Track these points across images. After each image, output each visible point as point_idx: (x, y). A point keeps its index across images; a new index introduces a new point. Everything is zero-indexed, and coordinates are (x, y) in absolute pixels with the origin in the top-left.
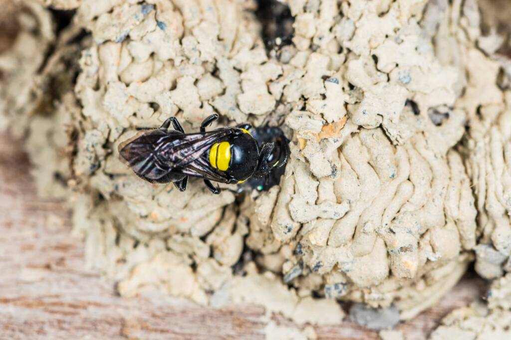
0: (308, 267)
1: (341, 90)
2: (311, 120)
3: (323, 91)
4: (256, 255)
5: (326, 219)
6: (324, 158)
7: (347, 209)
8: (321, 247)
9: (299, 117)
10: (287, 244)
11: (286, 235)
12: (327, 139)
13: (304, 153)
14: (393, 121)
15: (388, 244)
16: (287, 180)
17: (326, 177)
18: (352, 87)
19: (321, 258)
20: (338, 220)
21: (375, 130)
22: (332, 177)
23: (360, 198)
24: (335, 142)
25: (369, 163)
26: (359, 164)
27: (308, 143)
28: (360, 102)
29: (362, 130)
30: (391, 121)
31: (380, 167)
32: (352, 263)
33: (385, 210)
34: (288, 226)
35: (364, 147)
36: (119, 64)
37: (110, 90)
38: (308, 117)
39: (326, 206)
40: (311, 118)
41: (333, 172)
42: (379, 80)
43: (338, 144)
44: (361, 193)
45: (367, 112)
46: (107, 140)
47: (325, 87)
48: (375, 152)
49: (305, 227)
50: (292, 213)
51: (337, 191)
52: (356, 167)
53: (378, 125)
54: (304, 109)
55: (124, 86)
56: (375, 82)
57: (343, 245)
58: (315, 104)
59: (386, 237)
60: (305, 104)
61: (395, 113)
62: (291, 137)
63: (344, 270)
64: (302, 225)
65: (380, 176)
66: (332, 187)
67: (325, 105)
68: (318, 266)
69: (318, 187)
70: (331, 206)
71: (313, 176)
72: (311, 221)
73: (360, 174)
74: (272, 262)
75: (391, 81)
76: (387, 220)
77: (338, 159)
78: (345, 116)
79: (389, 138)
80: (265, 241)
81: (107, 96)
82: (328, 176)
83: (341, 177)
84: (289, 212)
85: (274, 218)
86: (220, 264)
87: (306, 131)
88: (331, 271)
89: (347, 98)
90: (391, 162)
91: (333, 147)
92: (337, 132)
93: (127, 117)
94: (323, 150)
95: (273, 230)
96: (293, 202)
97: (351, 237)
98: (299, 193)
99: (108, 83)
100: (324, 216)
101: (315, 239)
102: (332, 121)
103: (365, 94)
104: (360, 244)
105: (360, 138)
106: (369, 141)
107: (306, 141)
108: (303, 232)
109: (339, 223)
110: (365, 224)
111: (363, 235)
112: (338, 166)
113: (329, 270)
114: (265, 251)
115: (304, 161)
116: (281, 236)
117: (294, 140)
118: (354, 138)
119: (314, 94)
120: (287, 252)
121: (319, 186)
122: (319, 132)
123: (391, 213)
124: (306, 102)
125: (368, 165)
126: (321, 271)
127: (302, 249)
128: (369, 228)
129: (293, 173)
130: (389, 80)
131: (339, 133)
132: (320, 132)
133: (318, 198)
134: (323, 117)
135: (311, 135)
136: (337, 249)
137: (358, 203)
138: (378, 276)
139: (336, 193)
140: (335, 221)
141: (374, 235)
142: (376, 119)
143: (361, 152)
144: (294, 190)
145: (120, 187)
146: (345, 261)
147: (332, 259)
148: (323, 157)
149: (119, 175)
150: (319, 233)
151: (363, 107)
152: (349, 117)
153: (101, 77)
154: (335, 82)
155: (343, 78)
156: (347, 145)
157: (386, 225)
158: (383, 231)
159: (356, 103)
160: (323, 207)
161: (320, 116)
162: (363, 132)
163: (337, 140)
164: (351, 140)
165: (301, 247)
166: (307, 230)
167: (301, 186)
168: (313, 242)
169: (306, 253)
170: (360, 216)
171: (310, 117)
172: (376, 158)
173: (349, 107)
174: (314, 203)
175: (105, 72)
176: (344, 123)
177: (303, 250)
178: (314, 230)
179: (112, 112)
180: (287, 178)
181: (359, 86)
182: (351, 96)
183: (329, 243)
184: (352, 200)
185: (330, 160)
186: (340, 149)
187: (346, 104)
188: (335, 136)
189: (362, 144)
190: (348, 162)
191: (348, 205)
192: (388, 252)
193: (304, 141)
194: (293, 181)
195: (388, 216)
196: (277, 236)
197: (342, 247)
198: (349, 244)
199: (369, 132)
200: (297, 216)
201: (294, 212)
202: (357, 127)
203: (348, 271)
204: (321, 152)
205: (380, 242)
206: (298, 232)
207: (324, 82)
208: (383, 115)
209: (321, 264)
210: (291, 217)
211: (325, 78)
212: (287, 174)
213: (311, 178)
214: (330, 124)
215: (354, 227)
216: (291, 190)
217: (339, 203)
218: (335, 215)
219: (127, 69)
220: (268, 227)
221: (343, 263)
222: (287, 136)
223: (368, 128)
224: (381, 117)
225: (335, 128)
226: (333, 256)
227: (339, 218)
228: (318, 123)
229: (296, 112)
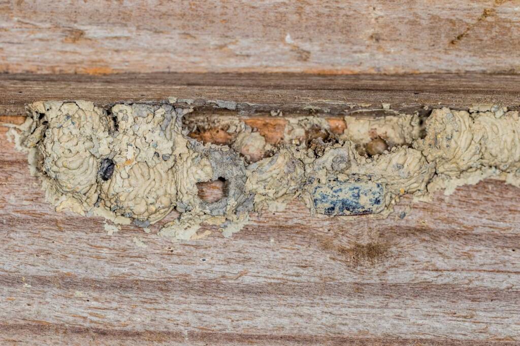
0: (119, 206)
1: (133, 148)
2: (122, 159)
3: (127, 149)
5: (126, 192)
6: (125, 172)
7: (133, 189)
8: (124, 201)
9: (118, 158)
10: (113, 199)
11: (112, 196)
12: (127, 165)
13: (119, 170)
15: (146, 201)
16: (113, 177)
17: (126, 178)
18: (137, 148)
19: (124, 204)
21: (144, 163)
22: (128, 178)
23: (137, 186)
24: (129, 166)
25: (141, 174)
26: (137, 174)
27: (121, 167)
28: (139, 153)
30: (149, 160)
31: (144, 175)
32: (134, 207)
33: (145, 190)
34: (113, 193)
36: (59, 135)
37: (55, 144)
38: (121, 157)
42: (146, 146)
43: (131, 167)
44: (137, 184)
45: (141, 157)
47: (127, 147)
48: (143, 170)
51: (130, 183)
53: (145, 161)
54: (120, 154)
55: (59, 143)
56: (144, 146)
57: (131, 200)
58: (124, 153)
59: (146, 199)
61: (150, 157)
63: (131, 208)
65: (144, 178)
66: (128, 182)
67: (127, 154)
69: (123, 181)
70: (127, 188)
72: (120, 192)
73: (138, 177)
76: (146, 193)
77: (130, 172)
79: (148, 166)
81: (54, 146)
83: (131, 178)
85: (109, 190)
87: (120, 162)
88: (127, 209)
89: (135, 151)
90: (148, 174)
91: (128, 168)
93: (60, 153)
95: (108, 194)
96: (115, 186)
97: (134, 198)
99: (54, 142)
102: (129, 159)
103: (141, 151)
104: (137, 201)
106: (142, 167)
109: (130, 194)
110: (138, 194)
111: (138, 198)
112: (130, 175)
115: (119, 173)
117: (116, 164)
118: (136, 165)
119: (124, 149)
123: (147, 191)
124: (121, 152)
126: (124, 208)
128: (140, 196)
129: (115, 176)
130: (149, 146)
132: (125, 163)
133: (123, 185)
135: (122, 164)
136: (129, 202)
137: (136, 188)
138: (143, 211)
140: (128, 193)
141: (142, 198)
143: (138, 170)
144: (116, 182)
147: (127, 205)
149: (57, 172)
150: (123, 197)
151: (140, 155)
154: (131, 146)
155: (134, 144)
156: (134, 167)
157: (146, 195)
158: (145, 197)
160: (125, 188)
161: (125, 157)
162: (139, 164)
165: (117, 200)
166: (119, 195)
167: (118, 181)
168: (121, 199)
169: (119, 202)
170: (137, 192)
172: (143, 172)
174: (122, 187)
175: (54, 137)
176: (133, 160)
178: (122, 195)
181: (139, 148)
183: (126, 200)
184: (134, 186)
185: (127, 173)
186: (132, 169)
187: (134, 153)
188: (130, 164)
189: (139, 167)
190: (134, 173)
192: (147, 204)
193: (119, 165)
194: (115, 178)
196: (109, 196)
198: (133, 201)
199: (142, 163)
200: (116, 191)
201: (115, 189)
202: (137, 162)
204: (124, 170)
205: (144, 201)
206: (116, 196)
208: (146, 158)
209: (124, 206)
211: (128, 145)
212: (113, 175)
213: (121, 179)
215: (135, 195)
216: (114, 182)
217: (130, 187)
218: (128, 191)
219: (61, 137)
220: (106, 193)
221: (131, 206)
222: (114, 163)
225: (130, 162)
227: (130, 192)
228: (124, 160)
229: (117, 156)
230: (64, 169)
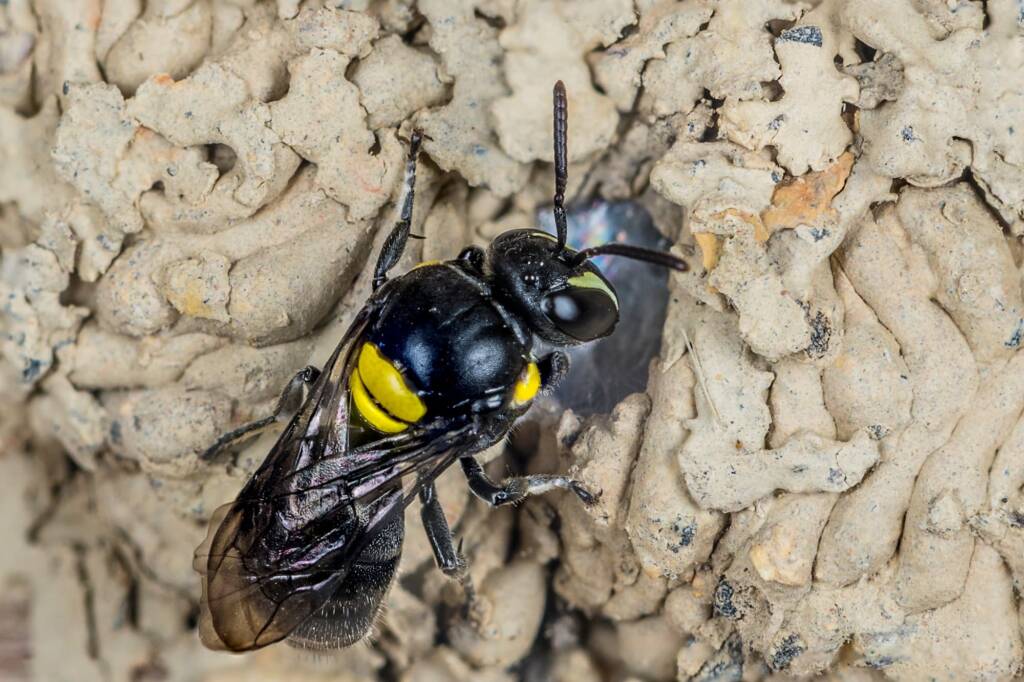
0: (756, 655)
1: (831, 64)
2: (737, 172)
3: (770, 72)
4: (590, 626)
5: (805, 493)
6: (783, 293)
7: (872, 457)
8: (796, 586)
9: (696, 163)
10: (684, 584)
11: (676, 555)
12: (791, 229)
13: (717, 281)
14: (1006, 159)
15: (1013, 564)
16: (671, 376)
17: (793, 354)
18: (866, 52)
19: (798, 624)
20: (843, 494)
21: (949, 190)
22: (813, 353)
23: (913, 417)
24: (818, 238)
25: (934, 300)
26: (901, 307)
27: (728, 246)
28: (895, 101)
29: (906, 191)
30: (1002, 158)
31: (973, 311)
32: (902, 634)
33: (997, 451)
34: (682, 524)
35: (915, 247)
36: (98, 23)
37: (73, 111)
38: (724, 163)
39: (801, 451)
40: (736, 162)
41: (816, 338)
42: (955, 26)
43: (830, 244)
44: (913, 402)
45: (915, 133)
46: (75, 277)
47: (776, 58)
48: (951, 261)
49: (739, 524)
50: (689, 480)
51: (834, 398)
52: (892, 317)
53: (959, 174)
54: (710, 135)
55: (114, 94)
56: (942, 30)
57: (865, 576)
58: (747, 118)
59: (1007, 541)
60: (715, 117)
61: (1011, 130)
62: (675, 229)
63: (872, 658)
64: (727, 521)
65: (974, 340)
66: (817, 388)
67: (780, 118)
68: (788, 651)
69: (770, 389)
70: (815, 450)
71: (753, 356)
72: (754, 504)
73: (908, 336)
74: (642, 648)
75: (994, 27)
76: (1006, 483)
77: (831, 293)
78: (848, 149)
79: (995, 214)
80: (614, 579)
81: (63, 133)
82: (802, 352)
83: (845, 352)
84: (681, 480)
85: (635, 504)
86: (475, 666)
87: (719, 208)
88: (834, 665)
89: (850, 90)
90: (1007, 292)
91: (808, 258)
92: (822, 206)
93: (134, 196)
94: (780, 267)
95: (635, 542)
96: (692, 446)
97: (891, 551)
98: (710, 414)
99: (65, 90)
100: (796, 484)
101: (773, 562)
102: (805, 169)
103: (910, 73)
104: (921, 570)
105: (899, 220)
106: (932, 228)
107: (720, 239)
108: (731, 542)
109: (849, 504)
110: (933, 501)
111: (928, 541)
112: (833, 315)
113: (825, 662)
114: (616, 611)
115: (719, 308)
116: (659, 560)
117: (684, 240)
118: (880, 221)
119: (739, 84)
120: (686, 610)
121: (774, 386)
122: (762, 208)
123: (1018, 461)
124: (719, 110)
125: (932, 309)
126: (799, 667)
127: (733, 599)
128: (947, 514)
129: (686, 351)
130: (987, 22)
131: (829, 207)
132: (768, 208)
133: (772, 427)
134: (774, 160)
135: (735, 220)
136: (848, 591)
137: (907, 436)
138: (986, 674)
139: (832, 406)
140: (833, 499)
141: (966, 538)
142: (948, 156)
143: (907, 267)
144: (694, 406)
145: (127, 428)
146: (878, 629)
147: (832, 627)
148: (780, 288)
149: (121, 390)
150: (785, 543)
151: (906, 115)
152: (862, 153)
153: (42, 69)
154: (808, 41)
155: (837, 25)
156: (859, 246)
157: (1004, 501)
158: (995, 524)
159: (881, 104)
160: (791, 455)
161: (767, 156)
162: (910, 202)
163: (824, 232)
164: (871, 227)
165: (728, 593)
166: (745, 536)
167: (716, 393)
168: (767, 574)
169: (748, 611)
170: (917, 478)
171: (731, 161)
172: (957, 282)
173: (861, 117)
174: (759, 442)
175: (56, 51)
176: (844, 175)
177: (738, 601)
178: (768, 533)
179: (83, 183)
180: (667, 365)
181: (885, 51)
182: (866, 80)
183: (819, 575)
184: (885, 426)
185: (805, 300)
186: (837, 261)
187: (849, 111)
188: (818, 218)
189: (909, 239)
190: (865, 301)
191: (875, 444)
192: (1016, 592)
193: (715, 240)
194: (686, 374)
195: (1007, 473)
196: (646, 559)
197: (862, 583)
198: (887, 573)
199: (931, 196)
200: (708, 490)
201: (695, 478)
202: (888, 184)
203: (888, 661)
204: (771, 275)
205: (989, 558)
206: (716, 544)
207: (773, 43)
208: (973, 138)
209: (799, 643)
210: (687, 493)
211: (776, 29)
212: (666, 352)
213: (745, 364)
214: (801, 180)
215: (896, 514)
216: (680, 407)
217: (842, 438)
218: (831, 480)
219: (126, 38)
220: (618, 531)
221: (870, 636)
222: (662, 227)
223: (924, 185)
224: (966, 148)
225: (817, 191)
226: (834, 617)
227: (845, 487)
228: (759, 180)
229: (687, 147)
230: (184, 345)
